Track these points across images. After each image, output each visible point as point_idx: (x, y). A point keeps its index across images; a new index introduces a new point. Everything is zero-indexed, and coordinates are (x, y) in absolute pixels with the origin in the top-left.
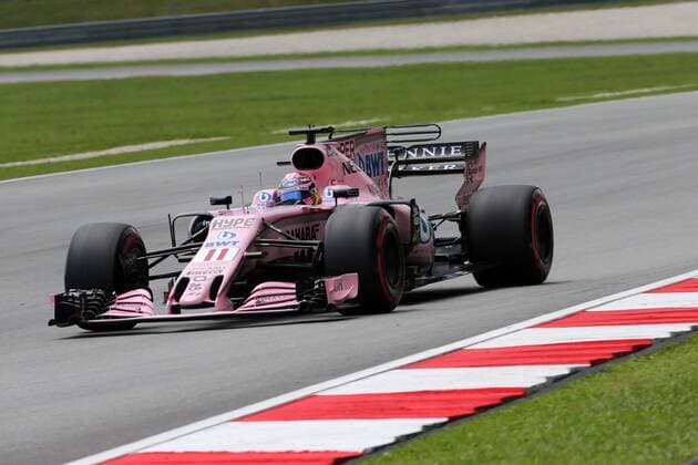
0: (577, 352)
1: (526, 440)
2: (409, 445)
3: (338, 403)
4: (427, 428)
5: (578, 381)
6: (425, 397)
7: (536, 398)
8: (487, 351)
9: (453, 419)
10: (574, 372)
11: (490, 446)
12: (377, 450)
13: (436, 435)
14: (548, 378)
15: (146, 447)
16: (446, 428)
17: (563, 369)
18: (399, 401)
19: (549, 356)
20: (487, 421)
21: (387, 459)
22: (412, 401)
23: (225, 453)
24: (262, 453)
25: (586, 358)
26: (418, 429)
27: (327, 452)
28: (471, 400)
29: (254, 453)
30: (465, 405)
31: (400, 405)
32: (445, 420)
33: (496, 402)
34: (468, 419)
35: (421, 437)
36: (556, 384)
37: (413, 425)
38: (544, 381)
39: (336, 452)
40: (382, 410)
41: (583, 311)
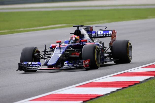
0: (152, 74)
1: (140, 93)
2: (114, 93)
3: (98, 84)
4: (118, 90)
5: (152, 80)
6: (118, 83)
7: (142, 84)
8: (131, 73)
9: (123, 88)
10: (151, 78)
11: (132, 94)
12: (106, 94)
13: (119, 92)
14: (145, 79)
15: (55, 93)
16: (122, 90)
17: (148, 77)
18: (111, 84)
19: (145, 74)
20: (131, 89)
21: (109, 96)
22: (114, 84)
23: (73, 94)
24: (81, 95)
25: (153, 75)
26: (115, 90)
27: (95, 95)
28: (128, 84)
29: (79, 94)
30: (126, 85)
31: (112, 84)
32: (121, 88)
33: (133, 84)
34: (127, 88)
35: (117, 92)
36: (147, 81)
37: (115, 89)
38: (144, 80)
39: (97, 95)
40: (108, 85)
41: (153, 64)
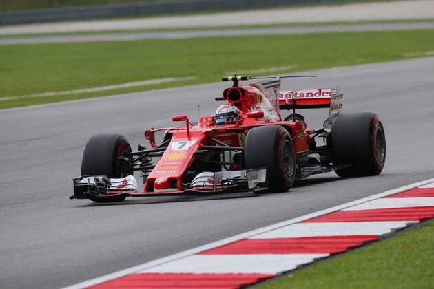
0: (412, 213)
1: (378, 269)
2: (305, 271)
3: (262, 244)
4: (316, 260)
5: (411, 231)
6: (315, 241)
7: (384, 242)
8: (355, 212)
9: (333, 255)
10: (409, 226)
11: (355, 272)
12: (285, 273)
13: (321, 265)
14: (392, 229)
15: (141, 270)
16: (328, 260)
17: (402, 224)
18: (299, 243)
19: (394, 216)
20: (354, 256)
21: (292, 279)
22: (308, 243)
23: (191, 274)
24: (213, 274)
25: (416, 217)
26: (310, 260)
27: (254, 274)
28: (344, 243)
29: (208, 274)
30: (340, 246)
31: (301, 245)
32: (327, 255)
33: (359, 244)
34: (342, 255)
35: (313, 265)
36: (399, 233)
37: (307, 258)
38: (389, 231)
39: (259, 274)
40: (288, 248)
41: (416, 188)
